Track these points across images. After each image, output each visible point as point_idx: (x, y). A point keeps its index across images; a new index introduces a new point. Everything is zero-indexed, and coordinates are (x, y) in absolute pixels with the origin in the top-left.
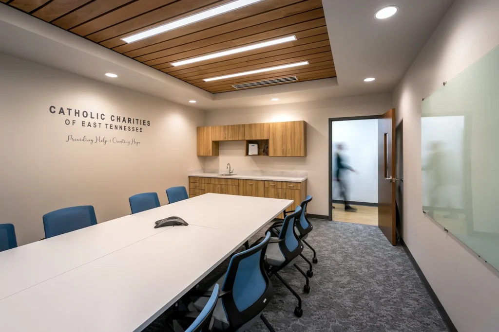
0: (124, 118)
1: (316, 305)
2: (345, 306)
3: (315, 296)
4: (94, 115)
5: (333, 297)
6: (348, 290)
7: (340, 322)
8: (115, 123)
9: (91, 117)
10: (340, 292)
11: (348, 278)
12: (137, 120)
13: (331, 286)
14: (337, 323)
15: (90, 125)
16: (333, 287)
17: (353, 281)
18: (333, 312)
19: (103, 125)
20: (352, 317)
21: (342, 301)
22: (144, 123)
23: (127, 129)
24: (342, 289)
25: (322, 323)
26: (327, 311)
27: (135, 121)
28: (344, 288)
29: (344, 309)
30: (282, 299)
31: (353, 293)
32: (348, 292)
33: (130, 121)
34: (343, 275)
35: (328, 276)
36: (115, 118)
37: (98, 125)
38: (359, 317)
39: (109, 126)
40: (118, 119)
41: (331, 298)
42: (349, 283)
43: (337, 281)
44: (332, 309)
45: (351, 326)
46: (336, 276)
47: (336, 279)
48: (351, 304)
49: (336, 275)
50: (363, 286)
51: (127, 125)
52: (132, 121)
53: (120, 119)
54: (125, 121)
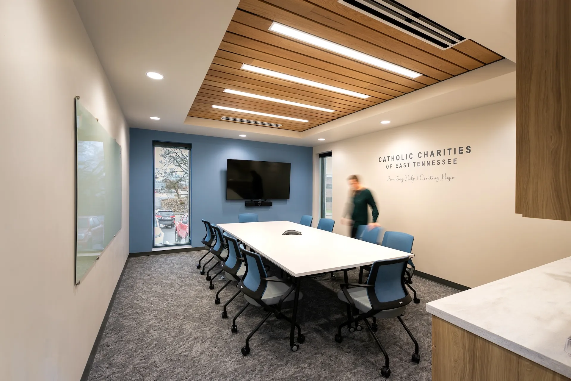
0: (432, 152)
1: (211, 313)
2: (189, 323)
3: (215, 318)
4: (404, 157)
5: (202, 324)
6: (190, 338)
7: (190, 312)
8: (423, 159)
9: (402, 159)
10: (197, 331)
11: (194, 353)
12: (449, 149)
13: (208, 333)
14: (191, 311)
15: (401, 166)
16: (206, 333)
17: (187, 353)
18: (197, 315)
19: (412, 164)
20: (182, 318)
21: (193, 325)
22: (460, 150)
23: (436, 163)
24: (196, 336)
25: (201, 307)
26: (201, 314)
27: (447, 152)
28: (194, 339)
29: (189, 321)
30: (236, 305)
31: (184, 337)
32: (190, 336)
33: (439, 153)
34: (201, 354)
35: (216, 343)
36: (423, 155)
37: (407, 165)
38: (176, 320)
39: (416, 164)
40: (425, 154)
41: (202, 323)
42: (191, 347)
43: (204, 342)
44: (198, 316)
45: (181, 313)
46: (208, 348)
47: (207, 344)
48: (184, 326)
49: (210, 350)
50: (175, 352)
51: (436, 158)
52: (442, 153)
53: (427, 154)
54: (433, 155)
